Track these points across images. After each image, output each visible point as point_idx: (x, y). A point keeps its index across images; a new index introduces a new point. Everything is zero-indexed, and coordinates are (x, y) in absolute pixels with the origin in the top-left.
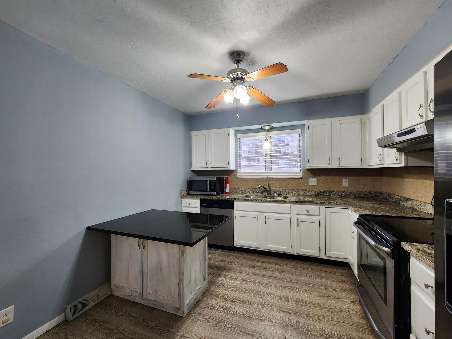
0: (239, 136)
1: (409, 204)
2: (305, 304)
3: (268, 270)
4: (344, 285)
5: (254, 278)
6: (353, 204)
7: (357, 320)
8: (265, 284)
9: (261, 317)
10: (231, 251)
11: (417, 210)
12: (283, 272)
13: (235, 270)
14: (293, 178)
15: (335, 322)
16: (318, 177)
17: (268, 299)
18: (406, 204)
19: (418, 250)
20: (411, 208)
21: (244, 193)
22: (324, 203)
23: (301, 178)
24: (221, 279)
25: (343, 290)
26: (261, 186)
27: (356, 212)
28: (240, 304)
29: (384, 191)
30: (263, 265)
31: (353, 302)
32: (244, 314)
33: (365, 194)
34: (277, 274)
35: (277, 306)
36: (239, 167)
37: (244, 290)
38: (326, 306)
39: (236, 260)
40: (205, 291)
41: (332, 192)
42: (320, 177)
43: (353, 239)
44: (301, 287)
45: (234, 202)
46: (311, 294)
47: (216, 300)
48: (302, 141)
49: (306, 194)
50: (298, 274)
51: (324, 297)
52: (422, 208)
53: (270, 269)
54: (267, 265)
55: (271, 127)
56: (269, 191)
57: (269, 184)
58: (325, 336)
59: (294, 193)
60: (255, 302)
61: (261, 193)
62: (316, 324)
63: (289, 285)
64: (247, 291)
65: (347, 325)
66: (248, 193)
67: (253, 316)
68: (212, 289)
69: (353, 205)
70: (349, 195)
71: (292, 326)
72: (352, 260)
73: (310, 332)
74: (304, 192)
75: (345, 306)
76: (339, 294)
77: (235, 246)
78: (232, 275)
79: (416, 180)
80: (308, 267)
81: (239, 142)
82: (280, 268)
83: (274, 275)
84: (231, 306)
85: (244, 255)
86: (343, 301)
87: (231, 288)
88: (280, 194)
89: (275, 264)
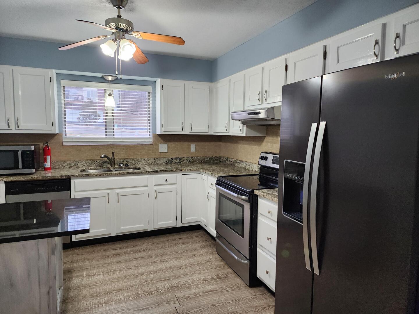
0: (63, 82)
1: (242, 165)
2: (178, 268)
3: (128, 254)
4: (201, 244)
5: (117, 267)
6: (206, 169)
7: (218, 263)
8: (133, 267)
9: (147, 293)
10: (67, 250)
11: (247, 169)
12: (145, 251)
13: (88, 266)
14: (142, 145)
15: (205, 271)
16: (169, 143)
17: (144, 277)
18: (239, 165)
19: (264, 193)
20: (243, 168)
21: (75, 167)
22: (181, 170)
23: (151, 144)
24: (75, 282)
25: (201, 247)
26: (105, 156)
27: (213, 175)
28: (118, 293)
29: (221, 155)
30: (120, 251)
31: (212, 253)
32: (128, 298)
33: (209, 159)
34: (140, 255)
35: (156, 279)
36: (64, 130)
37: (114, 280)
38: (194, 263)
39: (84, 257)
40: (63, 300)
41: (181, 158)
42: (171, 143)
43: (208, 200)
44: (169, 257)
45: (71, 180)
46: (180, 259)
47: (86, 301)
48: (152, 100)
49: (157, 163)
50: (160, 248)
51: (190, 258)
52: (251, 167)
53: (130, 253)
54: (124, 250)
55: (115, 78)
56: (112, 162)
57: (113, 153)
58: (202, 282)
59: (143, 162)
60: (134, 285)
61: (101, 166)
62: (194, 277)
63: (157, 259)
64: (118, 279)
65: (213, 269)
66: (82, 166)
67: (138, 296)
68: (72, 294)
69: (207, 170)
70: (196, 160)
71: (176, 287)
72: (205, 221)
73: (191, 285)
74: (154, 160)
75: (208, 258)
76: (200, 252)
77: (74, 240)
78: (88, 273)
80: (167, 239)
81: (62, 91)
82: (140, 248)
83: (138, 256)
84: (110, 298)
85: (88, 249)
86: (205, 255)
87: (97, 285)
88: (127, 165)
89: (132, 247)
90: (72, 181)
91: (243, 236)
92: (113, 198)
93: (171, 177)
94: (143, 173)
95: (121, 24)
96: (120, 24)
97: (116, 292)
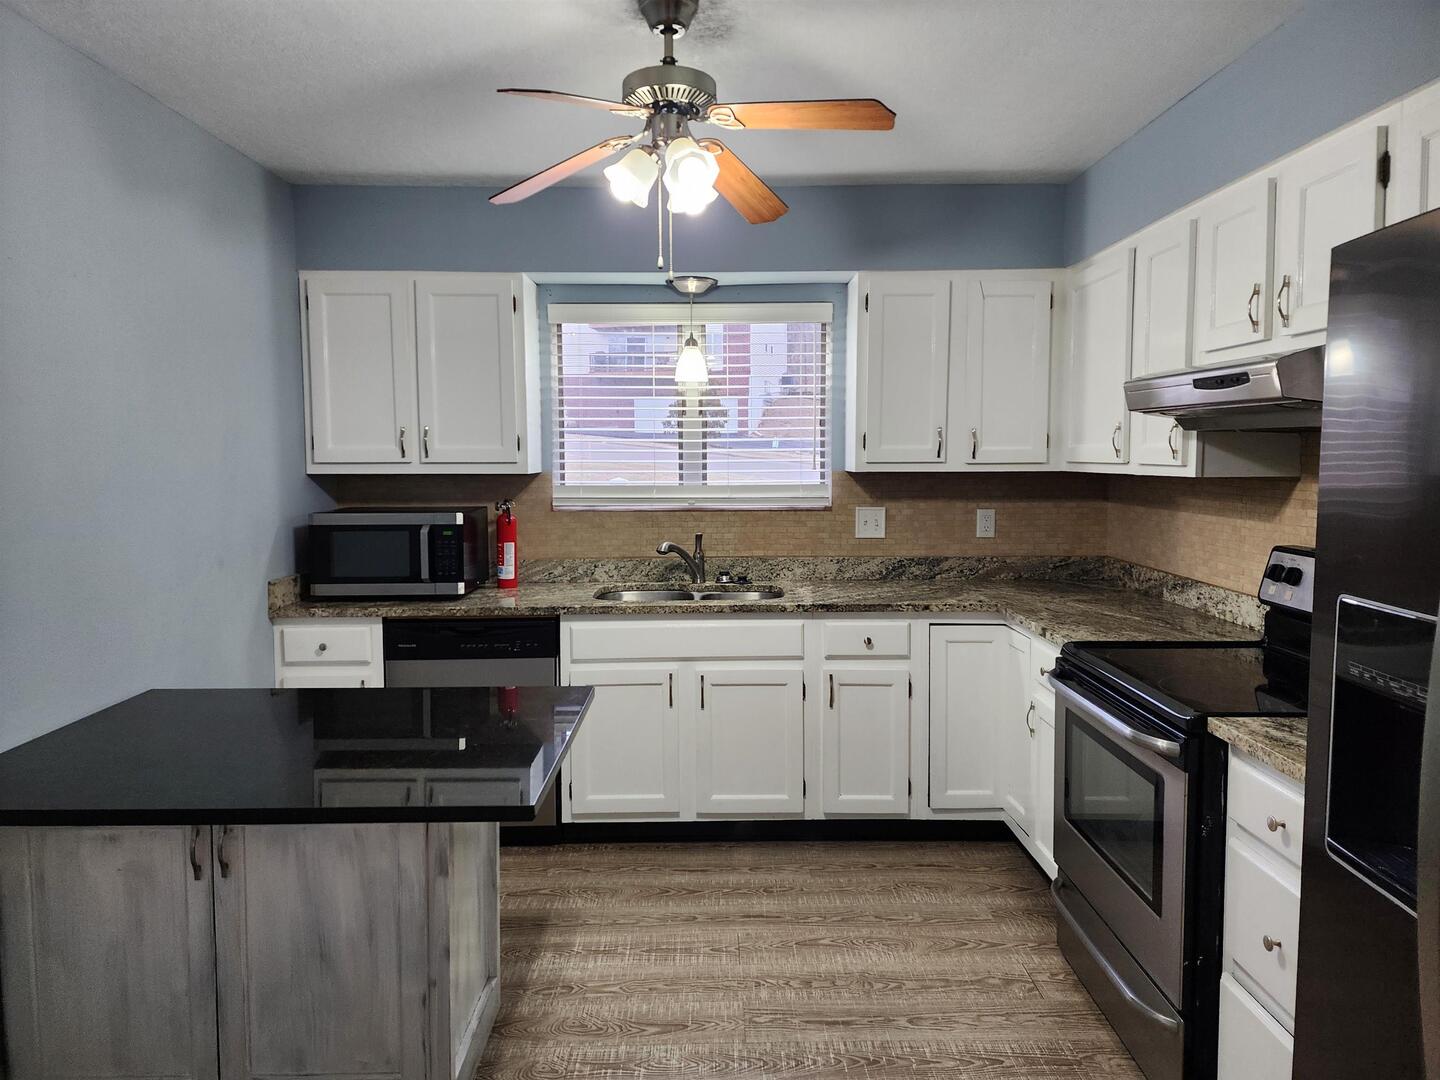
0: (554, 311)
1: (1191, 599)
2: (893, 985)
3: (724, 894)
4: (999, 901)
5: (681, 935)
6: (1027, 607)
7: (1059, 996)
8: (732, 949)
9: (759, 1059)
10: (546, 848)
11: (1214, 617)
12: (785, 891)
13: (594, 917)
14: (796, 510)
15: (999, 1019)
16: (892, 505)
17: (764, 994)
18: (1179, 599)
20: (1195, 610)
21: (586, 579)
22: (927, 608)
23: (826, 509)
24: (545, 965)
25: (1000, 916)
26: (671, 549)
27: (1048, 634)
28: (664, 1037)
29: (1108, 552)
30: (700, 879)
31: (1040, 947)
32: (694, 1064)
33: (1051, 566)
34: (766, 905)
35: (801, 1011)
36: (557, 461)
37: (660, 986)
38: (960, 978)
39: (589, 880)
40: (496, 1023)
41: (938, 561)
42: (899, 505)
43: (1032, 731)
44: (865, 932)
45: (562, 624)
46: (906, 950)
47: (559, 1043)
48: (833, 352)
49: (847, 575)
50: (842, 891)
51: (946, 950)
52: (1228, 609)
53: (736, 891)
54: (715, 879)
55: (709, 283)
56: (695, 567)
57: (699, 538)
58: (978, 1063)
59: (798, 571)
60: (720, 1017)
61: (662, 578)
62: (946, 1037)
63: (821, 932)
64: (674, 984)
65: (1033, 1017)
66: (605, 577)
67: (727, 1066)
68: (524, 1009)
69: (1031, 613)
70: (998, 571)
71: (870, 1063)
72: (1022, 810)
73: (932, 1065)
74: (837, 566)
75: (1018, 963)
76: (992, 933)
77: (566, 819)
78: (588, 939)
79: (1214, 518)
80: (870, 860)
81: (555, 340)
82: (771, 879)
83: (757, 909)
84: (633, 1049)
85: (609, 855)
86: (1008, 951)
87: (606, 990)
88: (744, 579)
89: (746, 870)
90: (565, 627)
91: (1157, 906)
92: (687, 691)
93: (887, 630)
94: (784, 610)
95: (676, 86)
96: (670, 86)
97: (658, 1033)
